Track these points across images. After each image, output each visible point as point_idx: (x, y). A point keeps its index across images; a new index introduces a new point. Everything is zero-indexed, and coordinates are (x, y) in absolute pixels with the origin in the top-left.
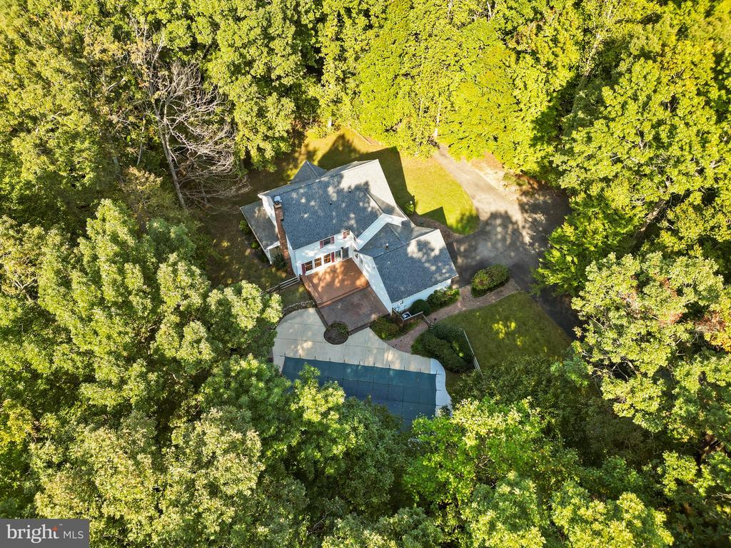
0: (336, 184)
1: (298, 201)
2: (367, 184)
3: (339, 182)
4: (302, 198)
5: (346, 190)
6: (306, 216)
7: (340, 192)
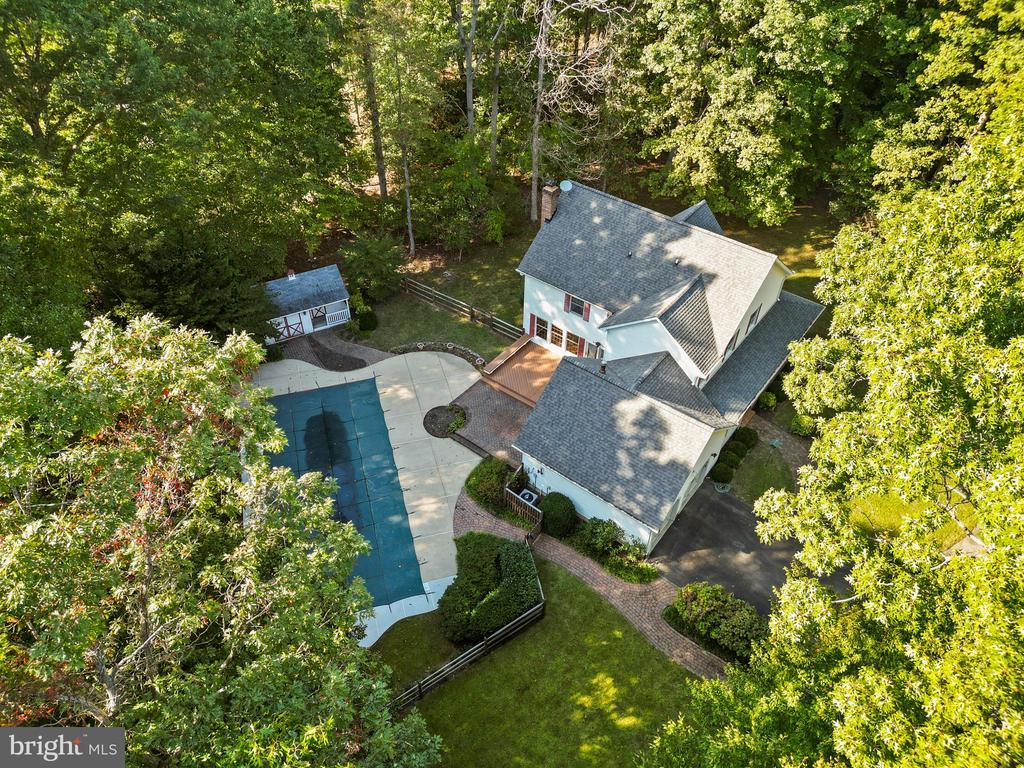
0: (666, 236)
1: (592, 214)
2: (712, 277)
3: (673, 238)
4: (599, 216)
5: (670, 256)
6: (578, 242)
7: (658, 251)
